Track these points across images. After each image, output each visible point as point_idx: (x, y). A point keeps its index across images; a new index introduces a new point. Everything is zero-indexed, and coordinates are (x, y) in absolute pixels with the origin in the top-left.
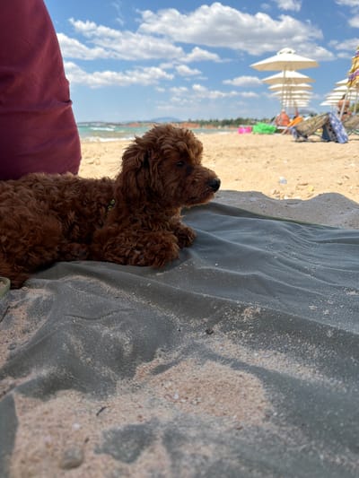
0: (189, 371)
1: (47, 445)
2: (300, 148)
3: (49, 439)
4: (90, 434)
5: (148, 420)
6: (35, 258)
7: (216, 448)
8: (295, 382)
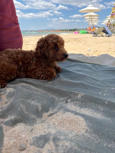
0: (61, 116)
1: (14, 143)
2: (95, 39)
3: (15, 140)
4: (28, 138)
5: (47, 133)
6: (8, 78)
7: (70, 143)
8: (95, 119)
